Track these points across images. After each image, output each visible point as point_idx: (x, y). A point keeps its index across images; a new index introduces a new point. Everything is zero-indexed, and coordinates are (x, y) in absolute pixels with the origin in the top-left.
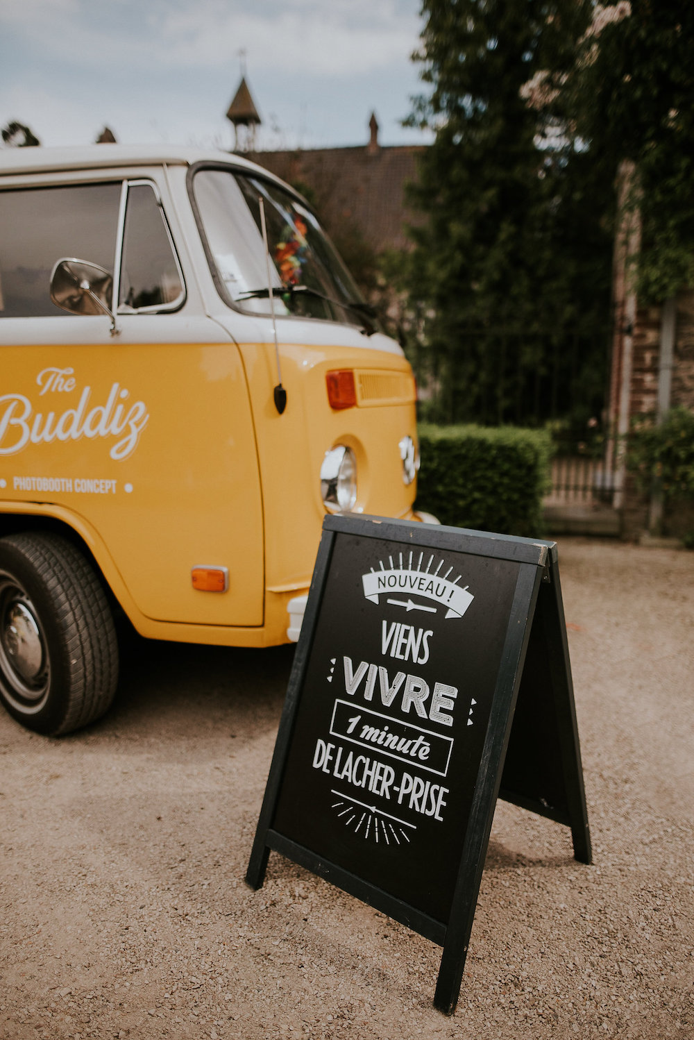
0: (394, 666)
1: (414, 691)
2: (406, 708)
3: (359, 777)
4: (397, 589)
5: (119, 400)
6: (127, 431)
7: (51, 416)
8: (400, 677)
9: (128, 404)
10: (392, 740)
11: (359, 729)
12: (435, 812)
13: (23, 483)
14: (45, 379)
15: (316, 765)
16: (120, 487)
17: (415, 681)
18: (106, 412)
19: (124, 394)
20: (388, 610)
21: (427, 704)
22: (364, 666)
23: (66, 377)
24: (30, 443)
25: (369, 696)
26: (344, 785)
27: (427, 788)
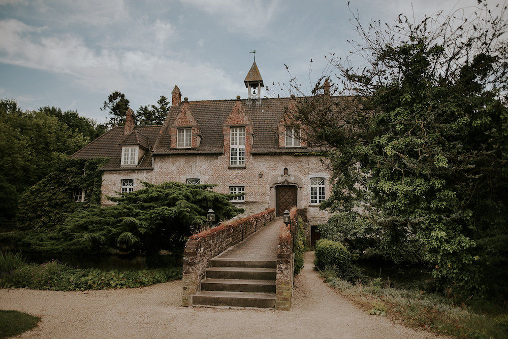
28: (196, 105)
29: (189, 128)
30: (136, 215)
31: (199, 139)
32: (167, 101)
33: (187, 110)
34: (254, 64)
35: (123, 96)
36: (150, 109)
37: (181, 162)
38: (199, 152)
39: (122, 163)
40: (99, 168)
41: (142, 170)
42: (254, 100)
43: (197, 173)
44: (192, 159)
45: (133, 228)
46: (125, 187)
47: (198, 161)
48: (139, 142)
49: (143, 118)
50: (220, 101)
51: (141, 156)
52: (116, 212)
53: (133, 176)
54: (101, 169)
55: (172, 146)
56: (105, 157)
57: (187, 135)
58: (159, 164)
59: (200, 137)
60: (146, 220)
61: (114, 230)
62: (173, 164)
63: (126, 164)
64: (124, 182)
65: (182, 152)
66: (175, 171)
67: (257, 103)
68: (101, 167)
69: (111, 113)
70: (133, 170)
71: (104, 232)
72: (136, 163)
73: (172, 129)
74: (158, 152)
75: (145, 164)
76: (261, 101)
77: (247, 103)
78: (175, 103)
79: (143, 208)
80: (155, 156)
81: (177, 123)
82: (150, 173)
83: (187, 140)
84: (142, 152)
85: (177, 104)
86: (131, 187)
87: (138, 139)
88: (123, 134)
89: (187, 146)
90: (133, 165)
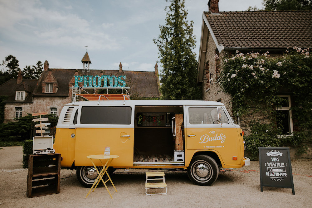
0: (275, 162)
1: (278, 164)
2: (278, 166)
3: (274, 175)
4: (272, 154)
5: (222, 135)
6: (223, 139)
7: (212, 137)
8: (276, 163)
9: (223, 136)
10: (277, 170)
11: (272, 170)
12: (286, 176)
13: (207, 147)
14: (211, 133)
15: (267, 175)
16: (222, 147)
17: (278, 163)
18: (220, 137)
19: (222, 134)
20: (271, 156)
21: (281, 165)
22: (270, 163)
23: (214, 132)
24: (209, 141)
25: (272, 166)
26: (272, 176)
27: (284, 174)
28: (57, 71)
29: (52, 84)
30: (26, 124)
31: (57, 89)
32: (42, 64)
33: (51, 75)
34: (87, 52)
35: (14, 58)
36: (32, 68)
37: (48, 100)
38: (57, 95)
39: (16, 99)
40: (3, 101)
41: (27, 103)
42: (86, 70)
43: (56, 105)
44: (53, 98)
45: (25, 128)
46: (17, 111)
47: (56, 99)
48: (25, 89)
49: (28, 72)
50: (69, 69)
51: (26, 96)
52: (19, 124)
53: (23, 106)
54: (4, 102)
55: (43, 92)
56: (6, 96)
57: (51, 87)
58: (36, 100)
59: (58, 87)
60: (29, 126)
61: (19, 129)
62: (43, 101)
63: (18, 100)
64: (17, 109)
65: (48, 95)
66: (45, 104)
67: (87, 72)
68: (4, 101)
69: (7, 67)
70: (22, 103)
71: (15, 130)
72: (24, 99)
73: (43, 84)
74: (35, 95)
75: (29, 100)
76: (89, 71)
77: (83, 71)
78: (46, 69)
79: (28, 122)
80: (34, 96)
81: (46, 81)
82: (31, 105)
83: (51, 89)
84: (27, 94)
85: (46, 70)
86: (21, 111)
87: (25, 88)
88: (16, 83)
89: (51, 92)
90: (22, 100)
